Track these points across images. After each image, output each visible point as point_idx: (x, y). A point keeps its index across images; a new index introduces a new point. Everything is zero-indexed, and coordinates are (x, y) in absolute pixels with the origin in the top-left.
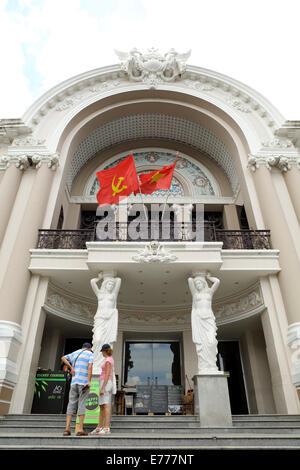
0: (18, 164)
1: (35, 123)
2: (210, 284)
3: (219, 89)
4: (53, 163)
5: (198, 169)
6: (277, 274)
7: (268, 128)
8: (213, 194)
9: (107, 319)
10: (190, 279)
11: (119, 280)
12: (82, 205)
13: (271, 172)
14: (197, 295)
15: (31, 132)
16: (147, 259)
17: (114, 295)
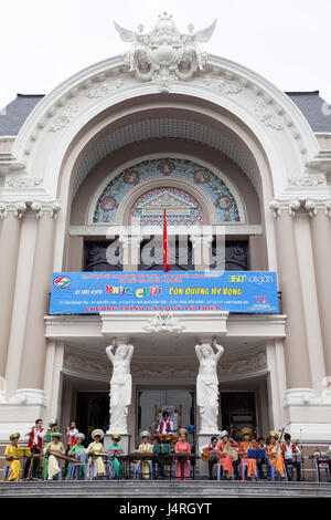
0: (16, 214)
1: (27, 153)
2: (216, 351)
3: (248, 91)
4: (55, 212)
5: (222, 183)
6: (282, 340)
7: (300, 155)
8: (238, 219)
9: (122, 385)
10: (197, 347)
11: (132, 347)
12: (85, 237)
13: (294, 219)
14: (203, 362)
15: (24, 168)
16: (157, 329)
17: (127, 362)
